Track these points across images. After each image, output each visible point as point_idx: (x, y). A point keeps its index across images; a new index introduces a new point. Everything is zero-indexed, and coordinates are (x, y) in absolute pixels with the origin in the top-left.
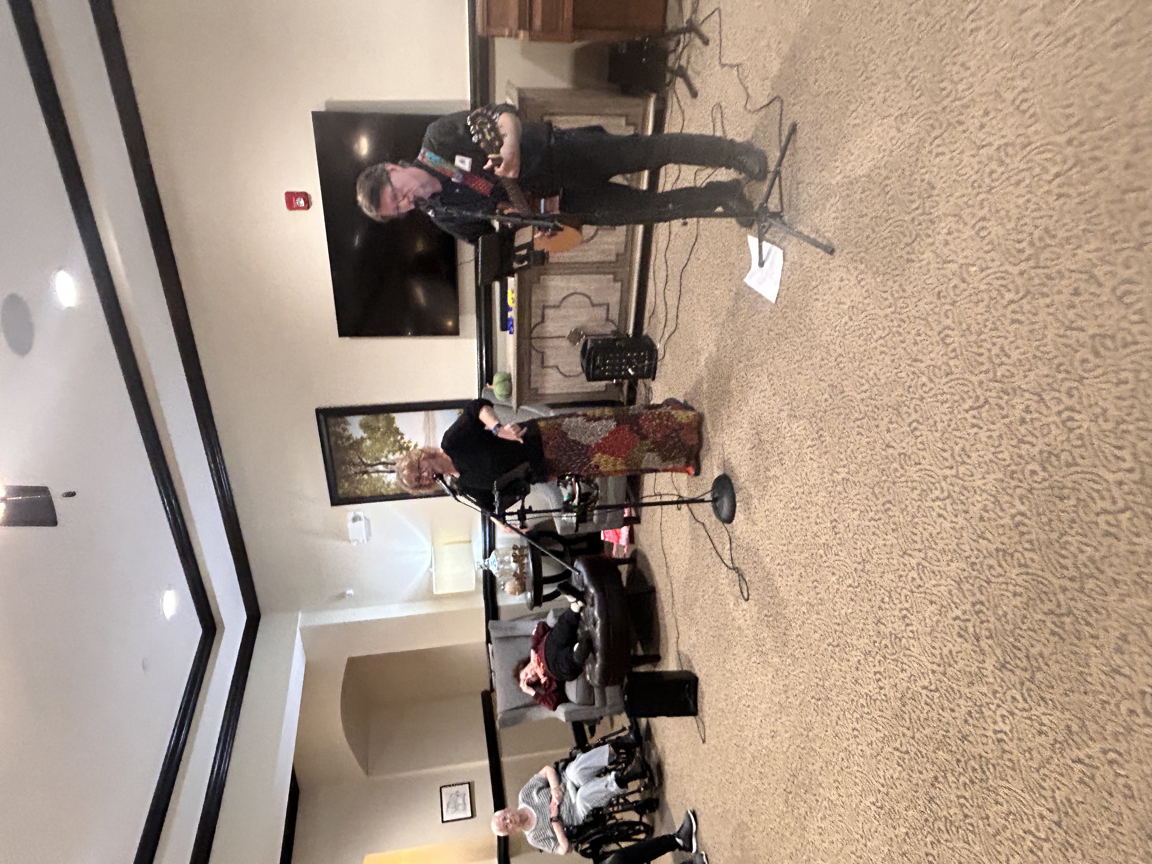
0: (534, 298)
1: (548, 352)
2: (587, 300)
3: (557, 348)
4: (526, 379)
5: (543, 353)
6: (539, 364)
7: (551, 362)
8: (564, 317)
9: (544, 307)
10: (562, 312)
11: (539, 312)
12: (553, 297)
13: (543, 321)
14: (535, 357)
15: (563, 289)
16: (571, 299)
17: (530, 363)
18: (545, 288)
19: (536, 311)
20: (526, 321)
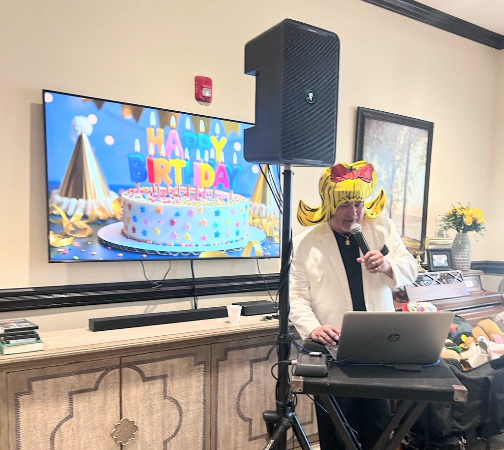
0: (175, 361)
1: (96, 399)
2: (173, 431)
3: (103, 410)
4: (50, 371)
5: (96, 389)
6: (77, 388)
7: (80, 404)
8: (151, 407)
9: (164, 377)
10: (158, 402)
11: (158, 373)
12: (176, 387)
13: (145, 379)
14: (88, 379)
15: (188, 395)
16: (175, 411)
17: (79, 373)
18: (189, 372)
19: (159, 367)
20: (147, 356)
